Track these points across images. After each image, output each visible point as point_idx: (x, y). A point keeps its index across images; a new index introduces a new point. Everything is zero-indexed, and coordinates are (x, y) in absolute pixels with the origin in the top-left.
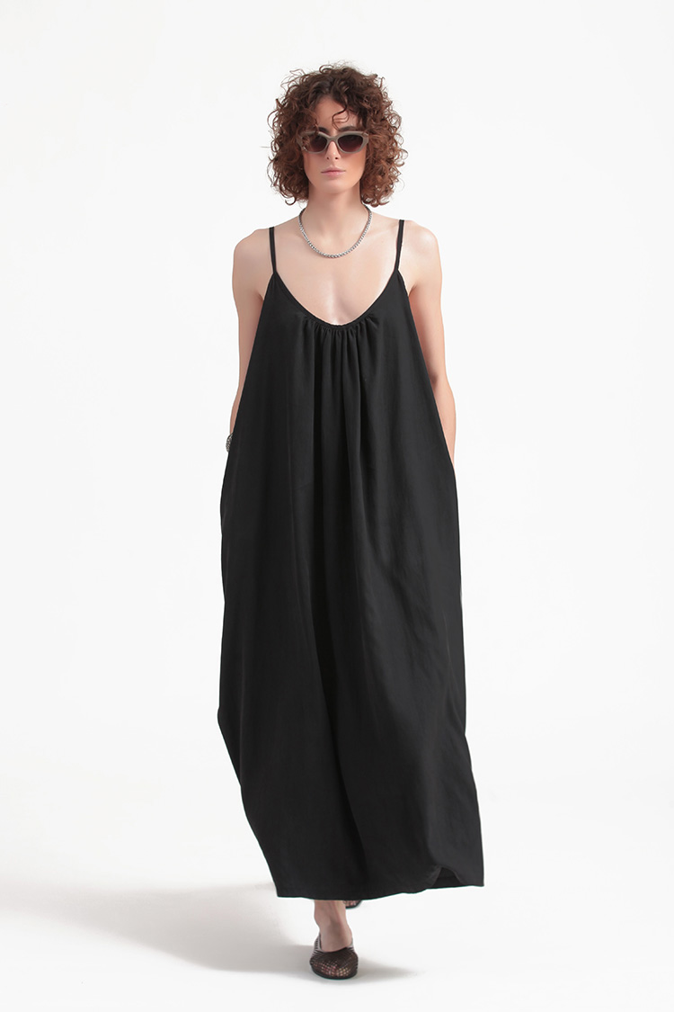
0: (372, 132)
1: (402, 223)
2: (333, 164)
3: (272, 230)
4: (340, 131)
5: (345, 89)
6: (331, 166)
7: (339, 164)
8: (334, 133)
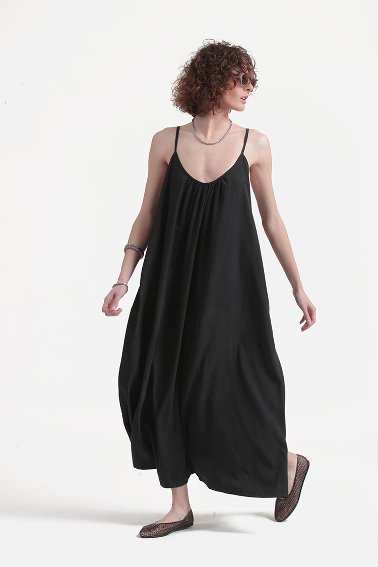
1: (247, 130)
3: (178, 128)
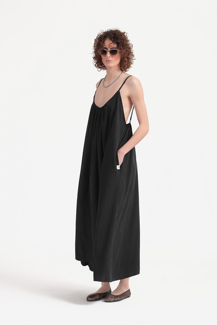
0: (120, 49)
2: (108, 58)
4: (111, 49)
5: (113, 36)
6: (108, 59)
7: (110, 59)
8: (109, 49)
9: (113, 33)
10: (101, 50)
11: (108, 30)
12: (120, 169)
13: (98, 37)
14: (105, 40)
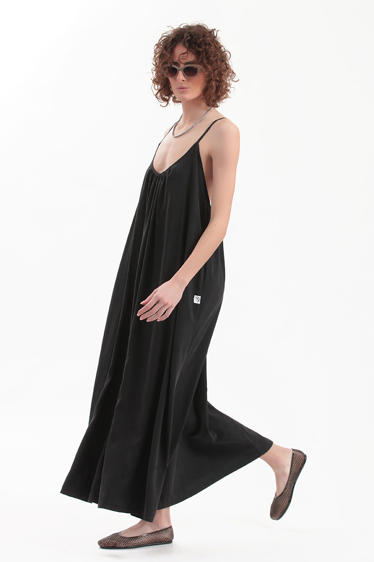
2: (181, 83)
8: (182, 65)
9: (189, 33)
10: (168, 67)
11: (182, 27)
12: (199, 303)
13: (163, 39)
14: (175, 47)
